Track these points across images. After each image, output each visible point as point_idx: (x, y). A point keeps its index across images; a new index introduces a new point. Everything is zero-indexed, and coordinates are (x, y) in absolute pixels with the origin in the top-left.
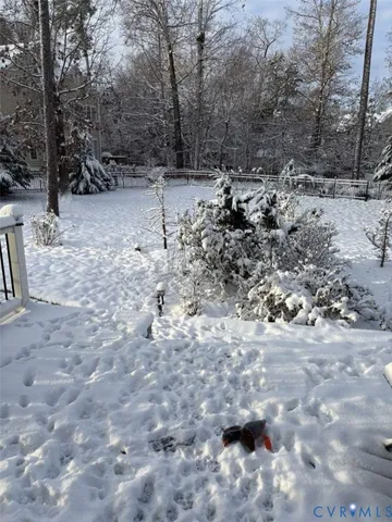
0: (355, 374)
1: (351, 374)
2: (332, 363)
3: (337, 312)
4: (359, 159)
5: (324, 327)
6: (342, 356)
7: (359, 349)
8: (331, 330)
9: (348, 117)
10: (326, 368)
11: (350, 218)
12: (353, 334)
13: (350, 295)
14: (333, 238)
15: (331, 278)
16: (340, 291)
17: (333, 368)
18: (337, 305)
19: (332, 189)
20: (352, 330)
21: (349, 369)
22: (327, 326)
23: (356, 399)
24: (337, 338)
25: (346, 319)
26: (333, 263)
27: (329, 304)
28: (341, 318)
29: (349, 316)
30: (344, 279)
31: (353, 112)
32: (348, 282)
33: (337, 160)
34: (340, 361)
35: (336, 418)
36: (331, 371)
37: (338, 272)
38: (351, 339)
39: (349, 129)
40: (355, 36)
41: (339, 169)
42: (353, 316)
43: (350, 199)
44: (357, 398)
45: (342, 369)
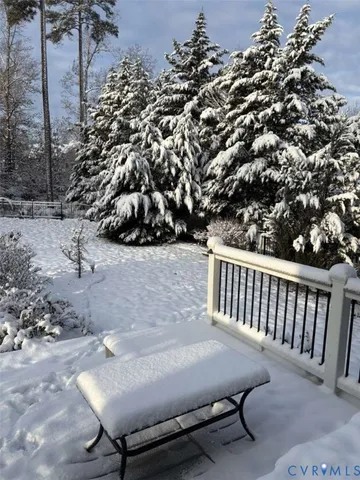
0: (59, 389)
1: (55, 391)
2: (36, 386)
3: (42, 329)
4: (51, 183)
5: (31, 348)
6: (46, 376)
7: (64, 360)
8: (37, 349)
9: (36, 146)
10: (31, 394)
11: (50, 237)
12: (58, 348)
13: (53, 310)
14: (32, 260)
15: (33, 299)
16: (43, 308)
17: (38, 391)
18: (41, 323)
19: (30, 210)
20: (58, 343)
21: (52, 387)
22: (34, 346)
23: (60, 414)
24: (44, 355)
25: (51, 334)
26: (35, 282)
27: (33, 324)
28: (47, 335)
29: (53, 331)
30: (46, 297)
31: (40, 142)
32: (50, 299)
33: (33, 184)
34: (44, 381)
35: (42, 442)
36: (37, 395)
37: (39, 292)
38: (57, 352)
39: (40, 158)
40: (33, 77)
41: (35, 192)
42: (57, 330)
43: (48, 218)
44: (61, 412)
45: (46, 388)
